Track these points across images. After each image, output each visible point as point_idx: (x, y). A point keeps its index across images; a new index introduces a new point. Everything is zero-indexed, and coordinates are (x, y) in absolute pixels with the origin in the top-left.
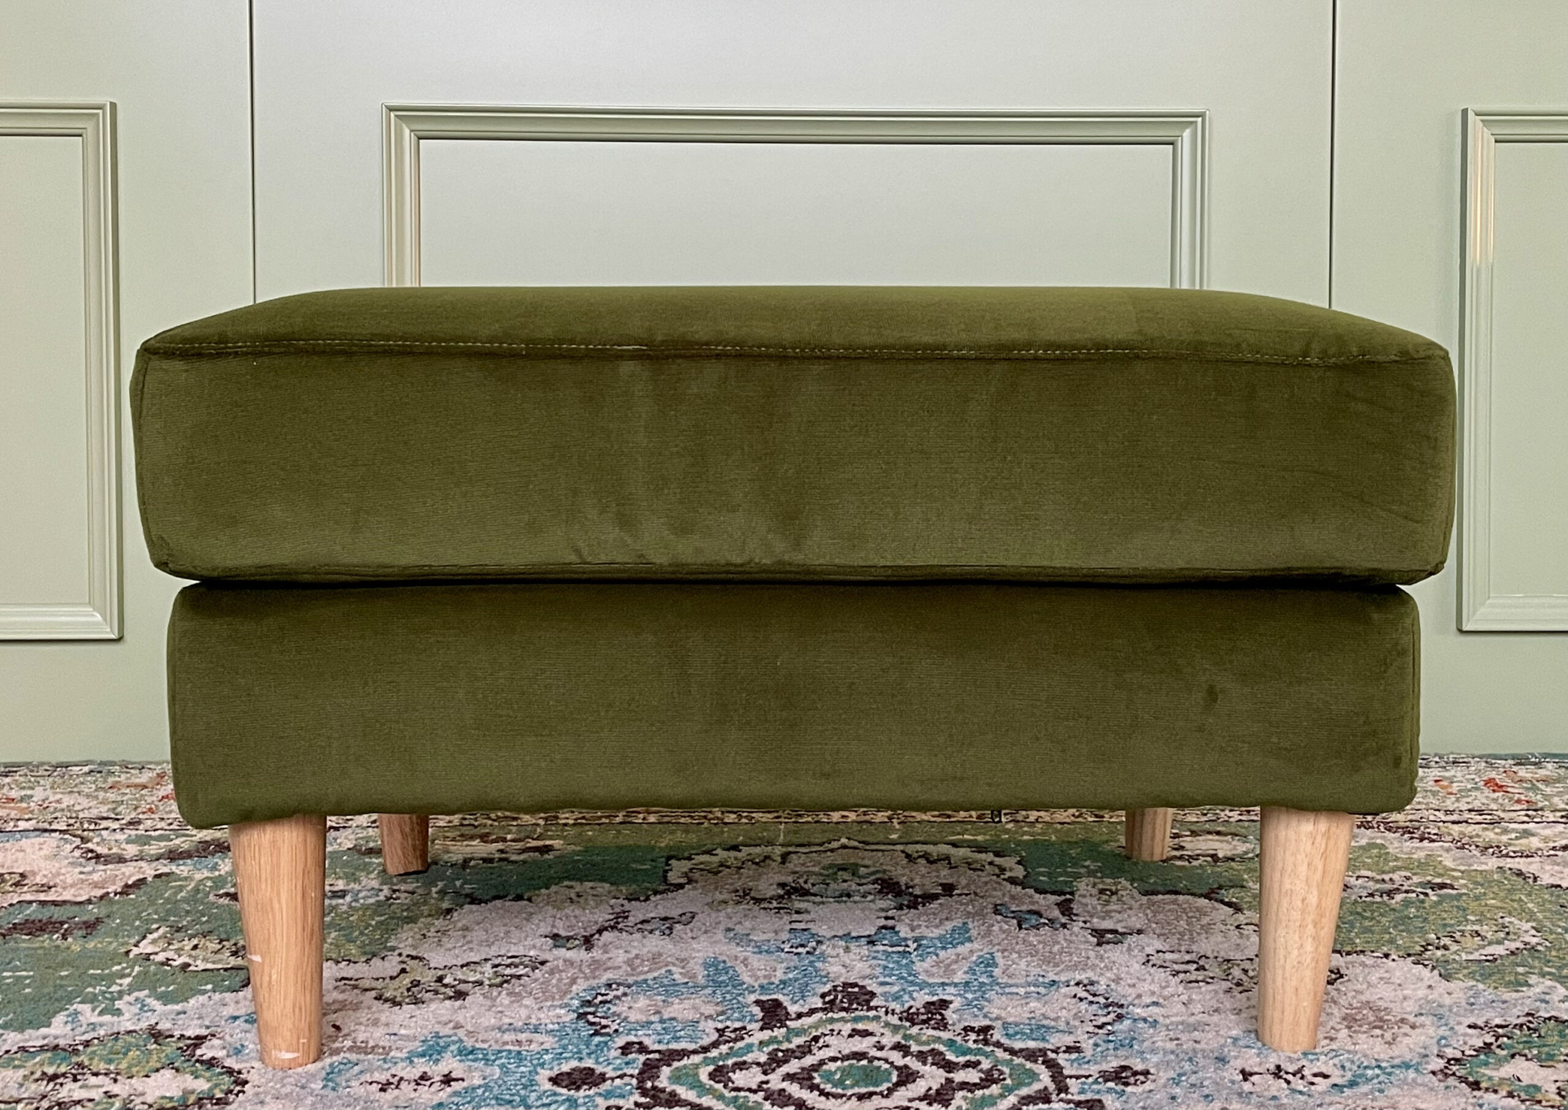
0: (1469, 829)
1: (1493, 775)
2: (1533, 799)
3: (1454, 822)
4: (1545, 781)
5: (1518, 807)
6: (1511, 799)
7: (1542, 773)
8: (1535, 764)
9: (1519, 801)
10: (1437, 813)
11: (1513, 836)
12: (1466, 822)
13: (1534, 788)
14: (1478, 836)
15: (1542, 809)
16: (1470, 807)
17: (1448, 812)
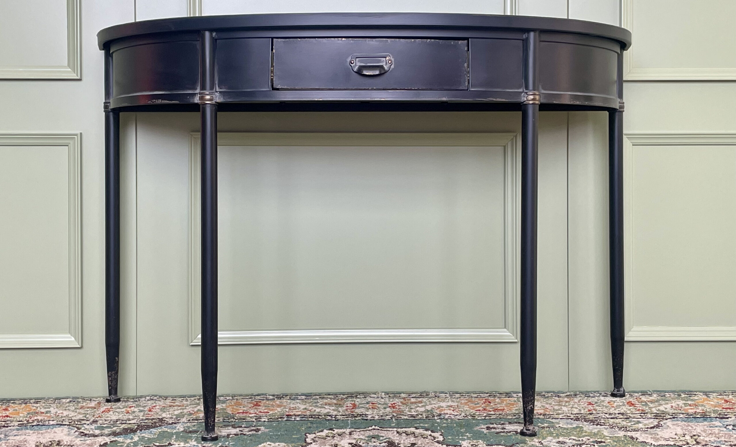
0: (617, 421)
1: (631, 400)
2: (645, 409)
3: (611, 418)
4: (652, 402)
5: (638, 412)
6: (636, 409)
7: (651, 398)
8: (649, 395)
9: (639, 410)
10: (606, 415)
11: (633, 423)
12: (616, 418)
13: (646, 405)
14: (620, 423)
15: (647, 413)
16: (619, 412)
17: (610, 414)
